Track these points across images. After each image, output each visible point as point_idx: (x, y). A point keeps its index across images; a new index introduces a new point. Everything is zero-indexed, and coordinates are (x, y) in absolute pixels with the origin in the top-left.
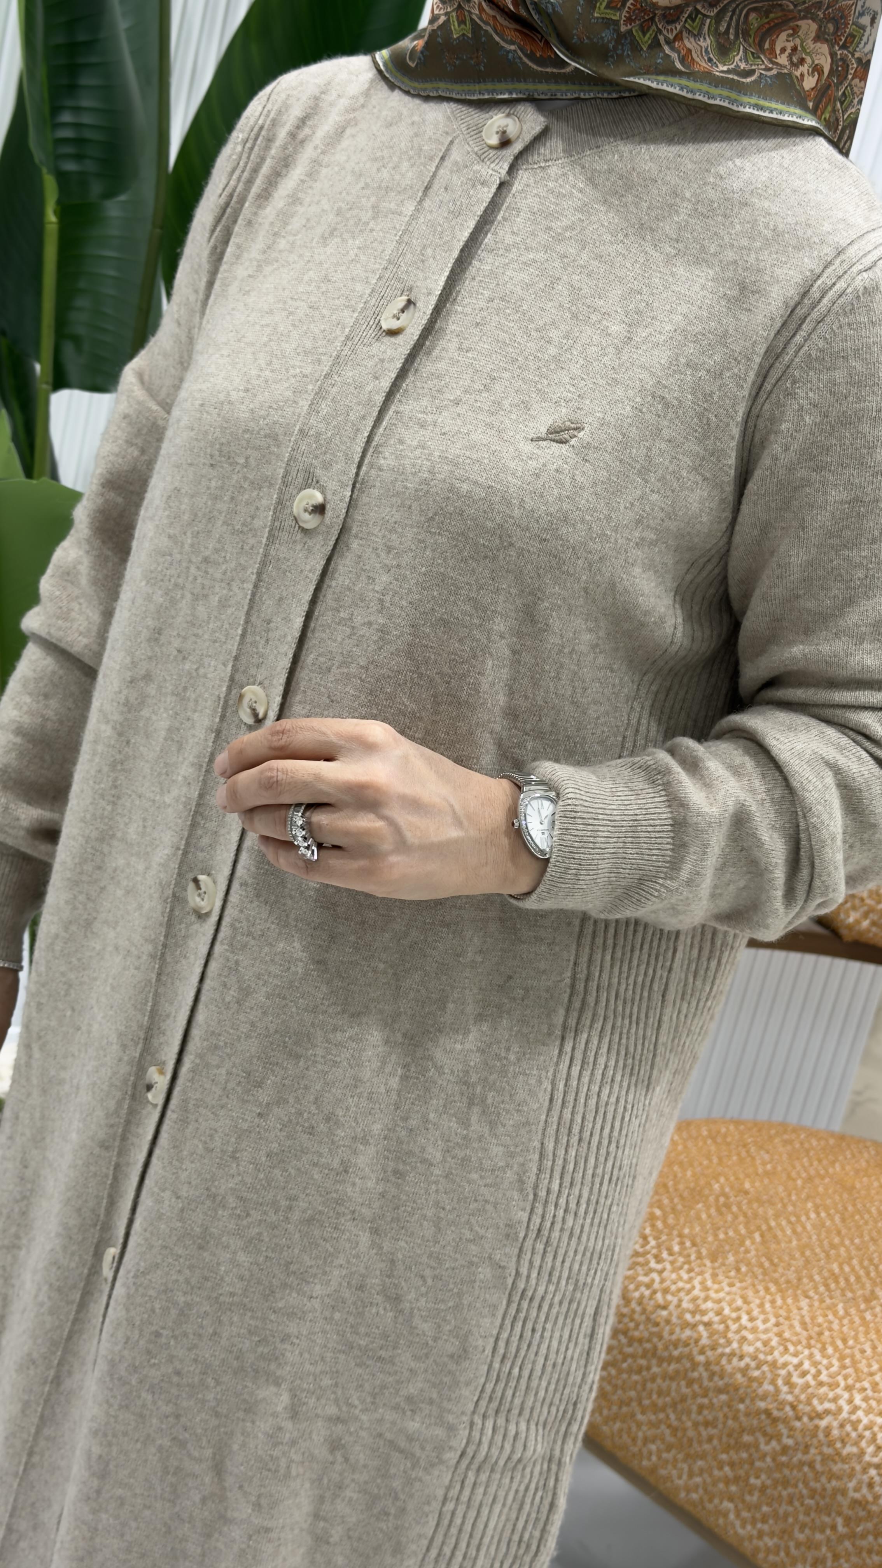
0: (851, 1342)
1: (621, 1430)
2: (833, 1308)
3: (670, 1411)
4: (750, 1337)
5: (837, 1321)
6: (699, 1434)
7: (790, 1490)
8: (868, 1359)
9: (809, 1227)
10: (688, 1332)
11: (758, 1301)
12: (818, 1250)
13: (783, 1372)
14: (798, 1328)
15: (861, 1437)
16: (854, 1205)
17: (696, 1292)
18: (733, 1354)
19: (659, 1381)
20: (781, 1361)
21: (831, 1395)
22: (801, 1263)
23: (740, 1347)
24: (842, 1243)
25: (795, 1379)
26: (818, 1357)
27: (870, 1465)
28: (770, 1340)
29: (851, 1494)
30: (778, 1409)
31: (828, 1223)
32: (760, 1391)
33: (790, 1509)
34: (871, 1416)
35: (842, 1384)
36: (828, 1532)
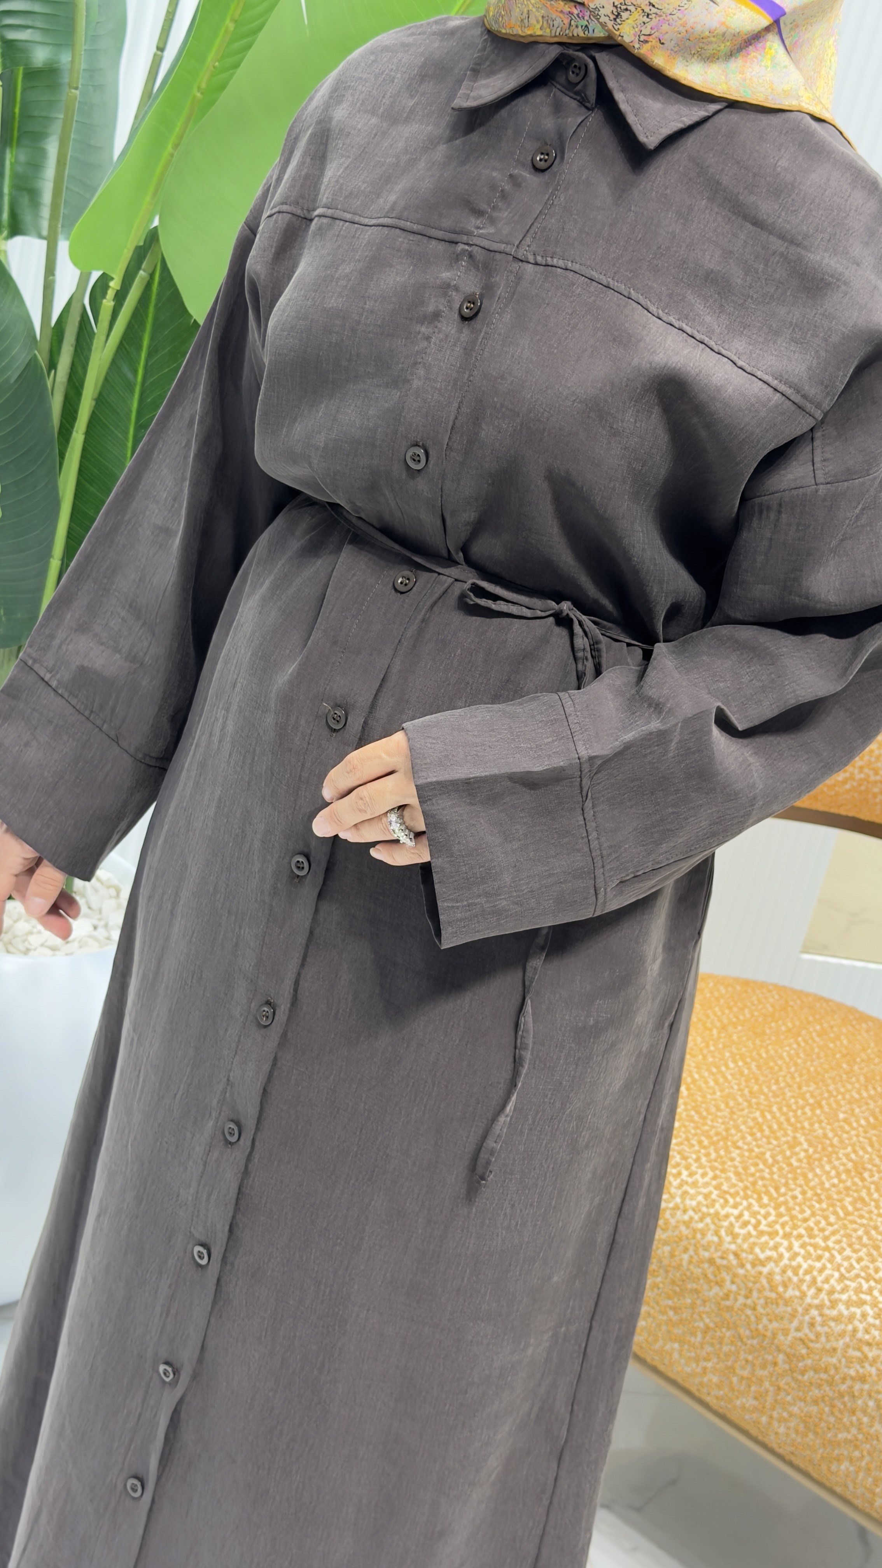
0: (783, 1190)
2: (761, 1156)
4: (692, 1191)
5: (767, 1170)
8: (799, 1205)
9: (730, 1077)
11: (694, 1156)
12: (740, 1100)
13: (726, 1224)
14: (734, 1180)
15: (802, 1281)
16: (767, 1052)
18: (676, 1207)
20: (723, 1212)
21: (772, 1243)
22: (726, 1113)
23: (683, 1201)
24: (761, 1091)
25: (737, 1230)
26: (756, 1207)
27: (810, 1305)
28: (711, 1193)
29: (793, 1334)
30: (722, 1258)
31: (746, 1072)
32: (704, 1242)
33: (733, 1348)
34: (810, 1262)
35: (781, 1232)
36: (770, 1368)
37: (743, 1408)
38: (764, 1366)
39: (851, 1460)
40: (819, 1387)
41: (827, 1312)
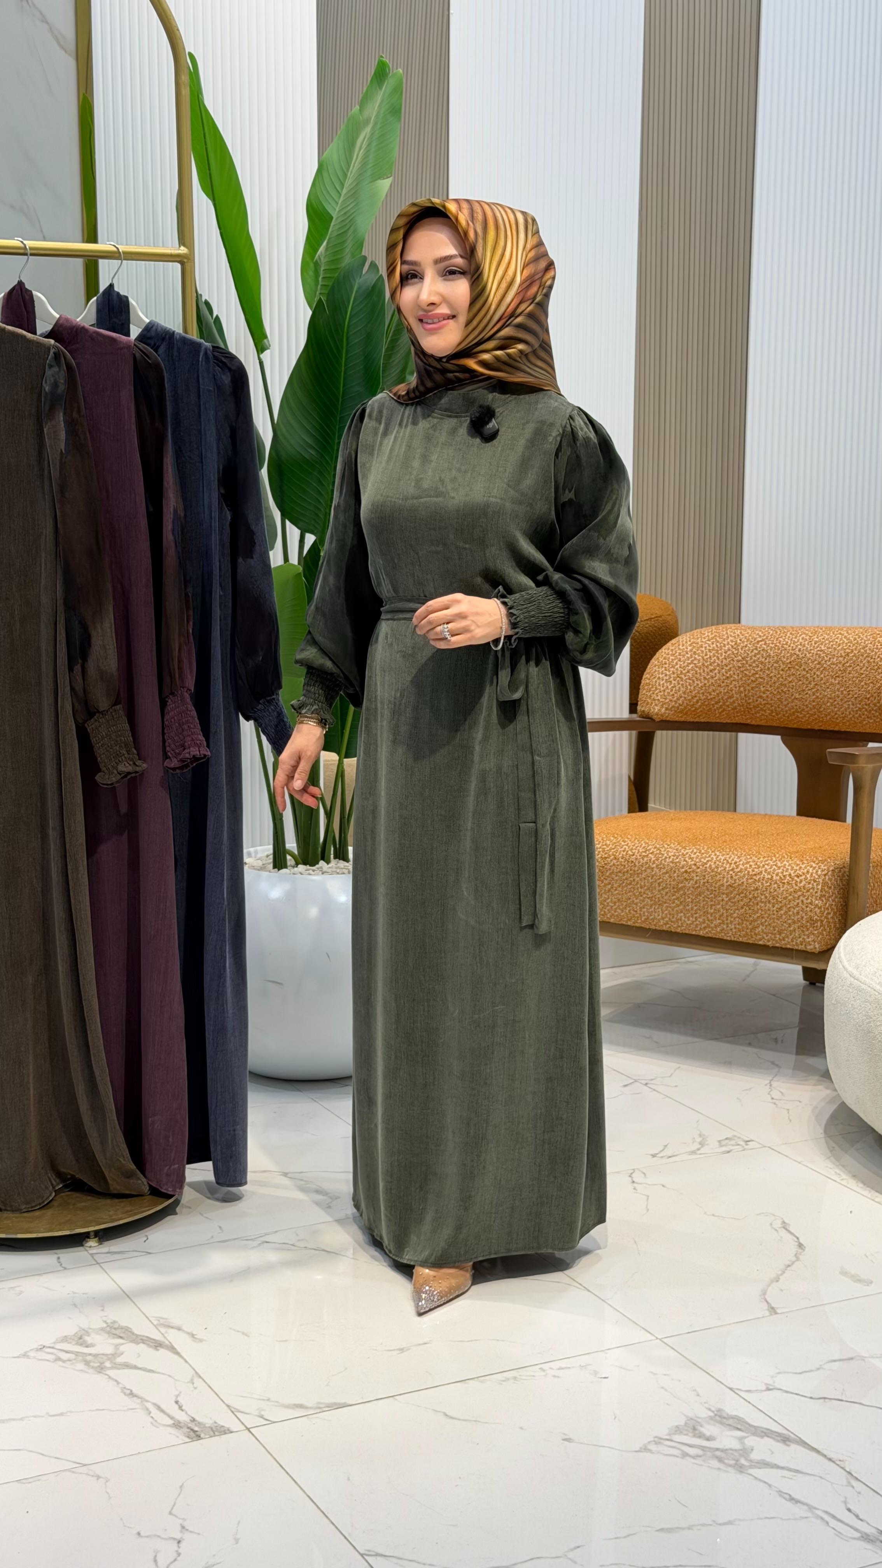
1: (630, 910)
3: (647, 892)
4: (670, 850)
6: (662, 894)
7: (703, 896)
10: (645, 859)
15: (723, 864)
17: (644, 845)
18: (666, 858)
19: (640, 882)
20: (685, 853)
25: (692, 856)
29: (726, 884)
33: (705, 903)
37: (716, 926)
38: (719, 904)
39: (762, 924)
40: (742, 900)
41: (736, 870)
